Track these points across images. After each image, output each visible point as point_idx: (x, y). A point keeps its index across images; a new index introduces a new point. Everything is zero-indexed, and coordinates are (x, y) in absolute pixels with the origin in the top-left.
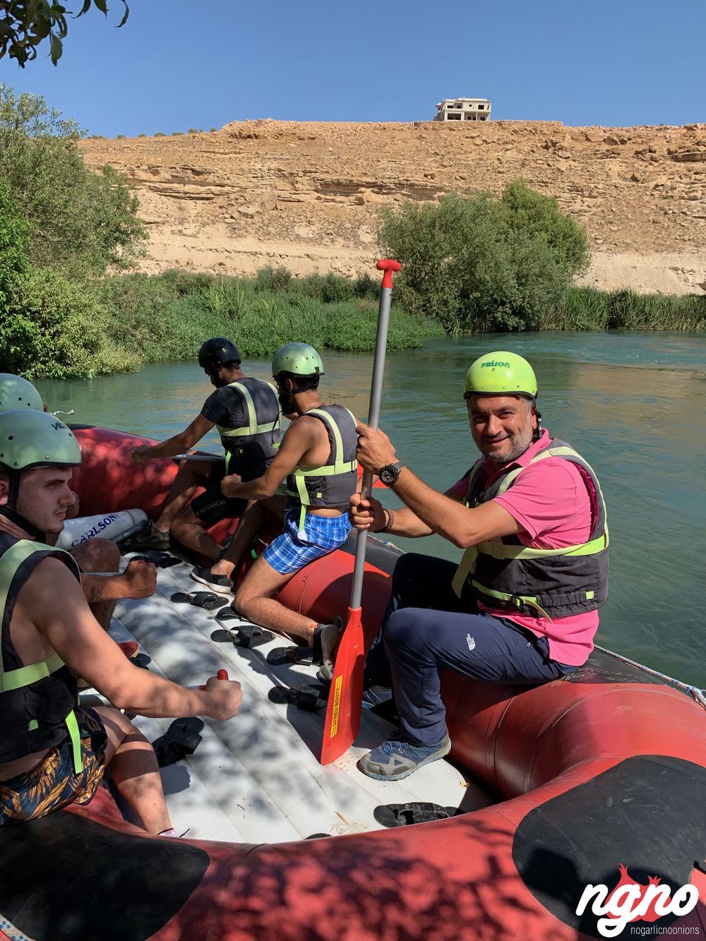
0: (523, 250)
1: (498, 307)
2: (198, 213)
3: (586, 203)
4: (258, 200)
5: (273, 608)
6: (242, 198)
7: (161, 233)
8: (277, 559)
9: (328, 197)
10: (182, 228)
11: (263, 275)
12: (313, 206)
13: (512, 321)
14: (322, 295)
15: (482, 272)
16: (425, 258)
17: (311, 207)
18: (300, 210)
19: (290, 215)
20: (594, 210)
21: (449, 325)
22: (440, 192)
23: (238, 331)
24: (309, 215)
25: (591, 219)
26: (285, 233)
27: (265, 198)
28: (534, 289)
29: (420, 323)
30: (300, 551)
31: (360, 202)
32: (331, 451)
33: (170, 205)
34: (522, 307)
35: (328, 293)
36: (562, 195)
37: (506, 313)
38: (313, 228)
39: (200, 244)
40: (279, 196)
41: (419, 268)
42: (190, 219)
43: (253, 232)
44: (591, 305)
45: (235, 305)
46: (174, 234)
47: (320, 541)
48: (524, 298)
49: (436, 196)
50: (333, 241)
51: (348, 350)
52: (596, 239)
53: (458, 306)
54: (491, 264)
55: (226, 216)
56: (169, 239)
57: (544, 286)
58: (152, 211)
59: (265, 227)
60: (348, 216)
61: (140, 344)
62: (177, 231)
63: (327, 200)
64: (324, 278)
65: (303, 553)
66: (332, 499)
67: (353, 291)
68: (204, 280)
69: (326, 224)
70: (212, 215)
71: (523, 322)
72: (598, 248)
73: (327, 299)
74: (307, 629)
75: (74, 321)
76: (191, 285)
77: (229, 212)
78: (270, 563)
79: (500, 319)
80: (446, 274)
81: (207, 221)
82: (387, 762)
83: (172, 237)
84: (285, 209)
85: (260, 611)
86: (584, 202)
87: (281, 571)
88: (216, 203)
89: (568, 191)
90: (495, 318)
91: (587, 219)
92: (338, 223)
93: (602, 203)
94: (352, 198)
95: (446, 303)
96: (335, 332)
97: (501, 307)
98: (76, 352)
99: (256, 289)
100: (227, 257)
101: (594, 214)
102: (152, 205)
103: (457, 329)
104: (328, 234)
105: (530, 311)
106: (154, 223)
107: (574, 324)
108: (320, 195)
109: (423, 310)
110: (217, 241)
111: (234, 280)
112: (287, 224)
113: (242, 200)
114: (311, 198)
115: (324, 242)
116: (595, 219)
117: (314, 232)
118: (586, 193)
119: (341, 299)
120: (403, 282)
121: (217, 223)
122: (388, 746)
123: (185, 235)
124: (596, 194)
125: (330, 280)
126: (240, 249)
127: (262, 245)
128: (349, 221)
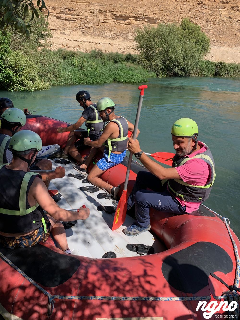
0: (186, 46)
1: (176, 67)
2: (70, 26)
3: (212, 27)
4: (92, 21)
5: (99, 181)
6: (86, 21)
7: (57, 33)
8: (101, 166)
9: (117, 21)
10: (64, 32)
11: (93, 52)
12: (112, 24)
13: (180, 73)
14: (114, 60)
15: (171, 54)
16: (151, 48)
17: (111, 25)
18: (107, 26)
19: (103, 28)
20: (214, 29)
21: (158, 73)
22: (159, 20)
23: (84, 75)
24: (110, 28)
25: (213, 33)
26: (102, 35)
27: (95, 21)
28: (189, 61)
29: (148, 72)
30: (108, 164)
31: (129, 24)
32: (120, 134)
33: (60, 22)
34: (184, 68)
35: (116, 60)
36: (203, 23)
37: (178, 70)
38: (112, 33)
39: (71, 38)
40: (100, 20)
41: (149, 52)
42: (67, 28)
43: (90, 34)
44: (209, 67)
45: (83, 64)
46: (62, 34)
47: (115, 161)
48: (185, 64)
49: (157, 22)
50: (119, 38)
51: (122, 82)
52: (214, 41)
53: (161, 66)
54: (174, 51)
55: (80, 27)
56: (60, 36)
57: (192, 60)
58: (53, 24)
59: (94, 32)
60: (124, 29)
61: (49, 79)
62: (62, 33)
63: (117, 23)
64: (114, 54)
65: (109, 165)
66: (119, 149)
67: (125, 59)
68: (72, 53)
69: (116, 32)
70: (75, 27)
71: (184, 73)
72: (214, 44)
73: (115, 62)
74: (109, 188)
75: (26, 71)
76: (67, 55)
77: (82, 26)
78: (99, 167)
79: (176, 72)
80: (158, 54)
81: (73, 29)
82: (132, 231)
83: (61, 35)
84: (102, 25)
85: (95, 182)
86: (211, 26)
87: (102, 170)
88: (77, 22)
89: (205, 21)
90: (174, 71)
91: (211, 33)
92: (121, 32)
93: (218, 27)
94: (126, 22)
95: (157, 65)
96: (117, 75)
97: (177, 67)
98: (27, 82)
99: (90, 57)
100: (80, 43)
101: (214, 31)
102: (53, 22)
103: (161, 75)
104: (117, 36)
105: (187, 69)
106: (54, 29)
107: (202, 74)
108: (114, 20)
109: (149, 68)
110: (77, 37)
111: (82, 54)
112: (102, 31)
113: (86, 22)
114: (111, 21)
115: (115, 39)
116: (214, 33)
117: (112, 34)
118: (212, 23)
119: (120, 62)
120: (143, 56)
121: (77, 30)
122: (132, 226)
123: (65, 34)
124: (216, 23)
125: (117, 55)
126: (85, 40)
127: (93, 39)
128: (125, 31)
